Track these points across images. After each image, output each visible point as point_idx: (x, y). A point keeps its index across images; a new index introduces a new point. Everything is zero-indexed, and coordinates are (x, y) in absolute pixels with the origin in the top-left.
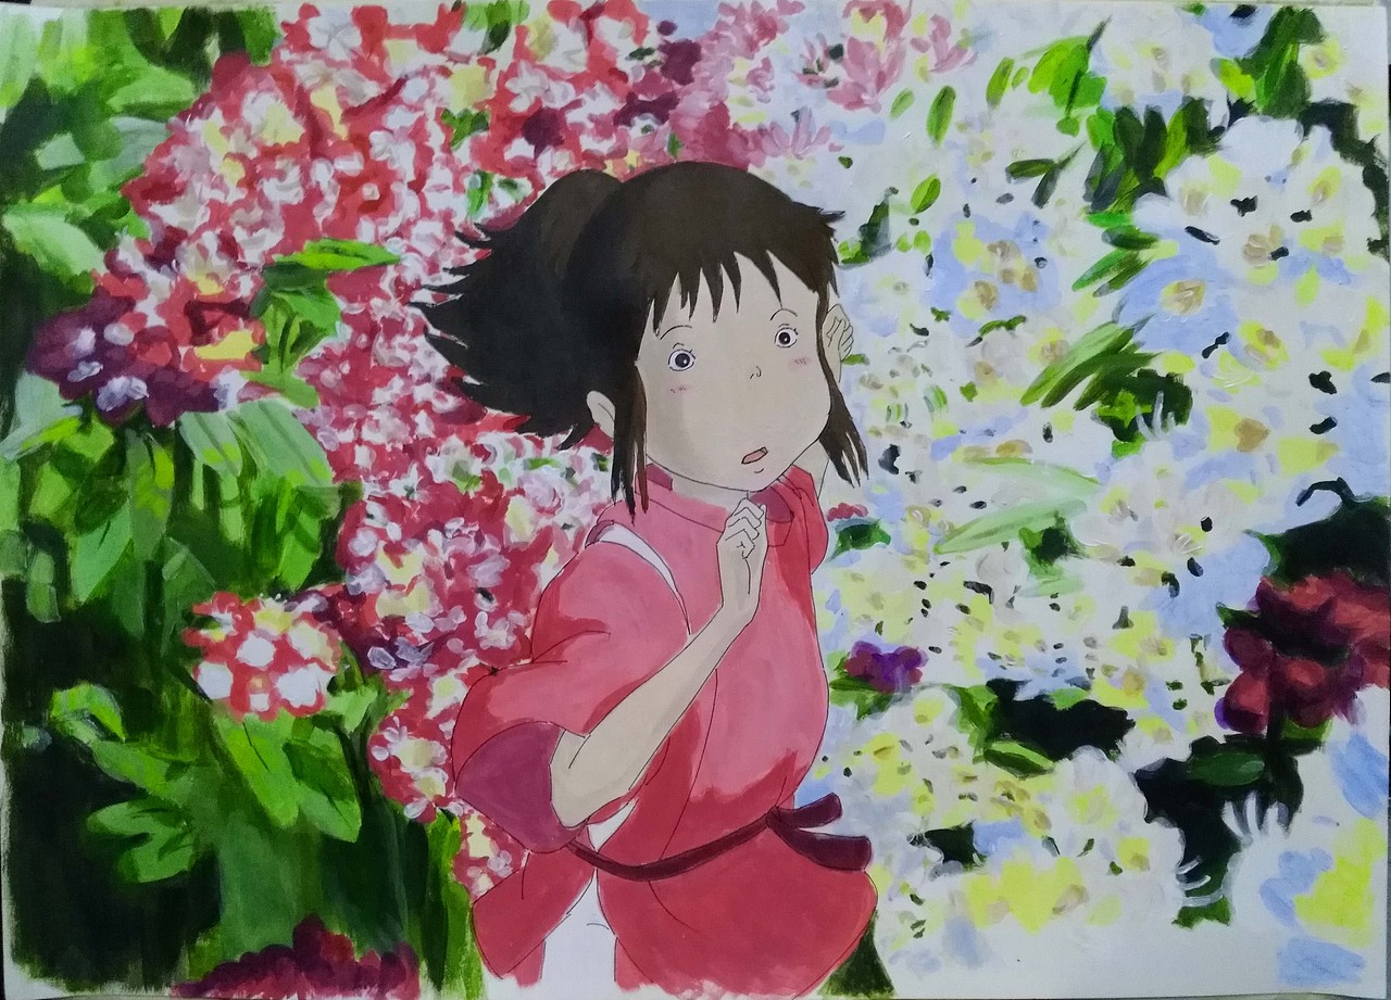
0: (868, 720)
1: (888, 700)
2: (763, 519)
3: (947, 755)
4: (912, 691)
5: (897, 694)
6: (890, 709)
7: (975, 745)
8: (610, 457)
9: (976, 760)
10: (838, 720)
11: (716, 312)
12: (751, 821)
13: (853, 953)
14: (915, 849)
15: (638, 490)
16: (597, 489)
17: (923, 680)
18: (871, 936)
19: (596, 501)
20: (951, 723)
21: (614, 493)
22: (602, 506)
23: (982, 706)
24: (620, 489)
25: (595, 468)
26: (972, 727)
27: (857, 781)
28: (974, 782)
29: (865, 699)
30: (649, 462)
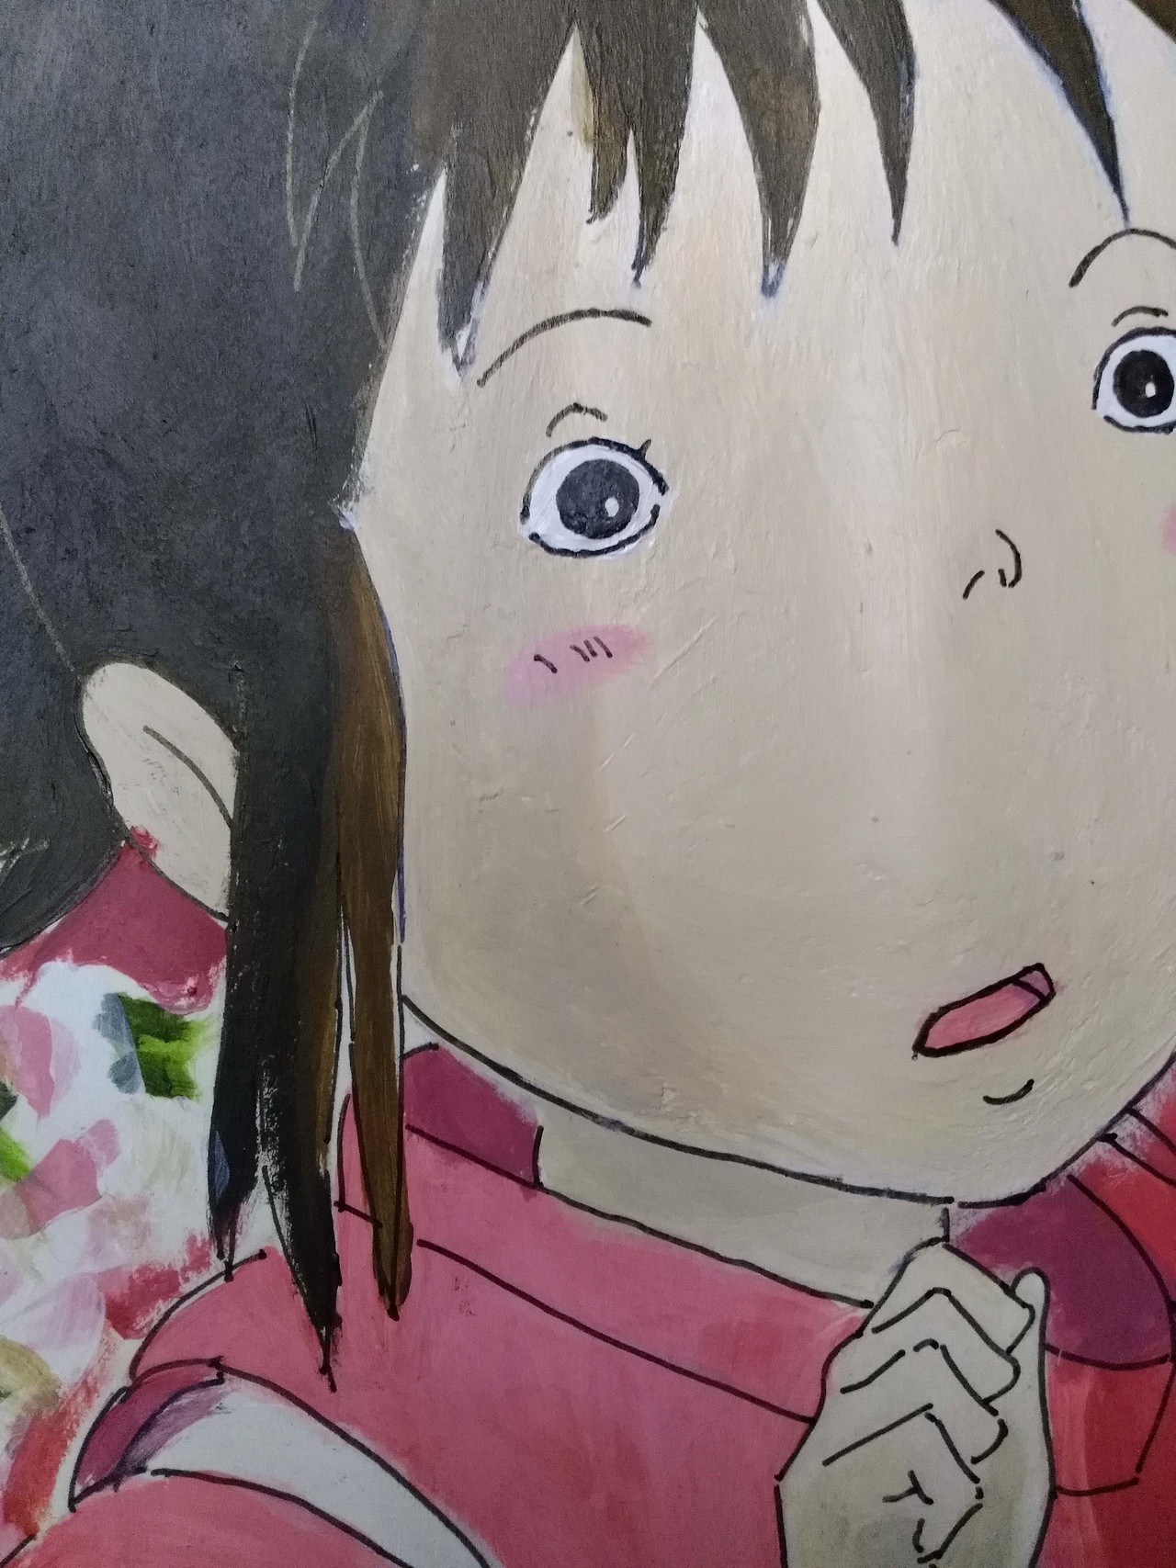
2: (1028, 1352)
8: (208, 1020)
11: (778, 243)
15: (356, 1197)
16: (130, 1192)
19: (124, 1256)
21: (225, 1210)
22: (157, 1283)
24: (259, 1194)
25: (121, 1077)
30: (416, 1035)
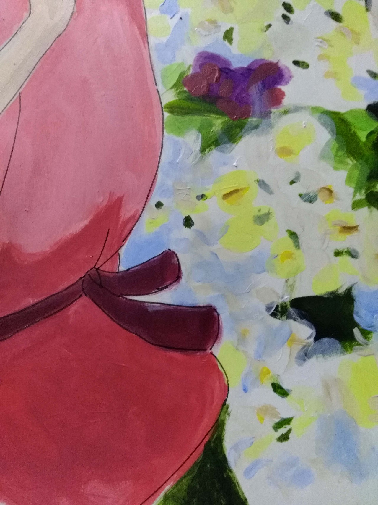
0: (214, 154)
1: (241, 127)
3: (319, 199)
4: (272, 116)
5: (253, 120)
6: (243, 139)
7: (354, 185)
9: (356, 205)
10: (176, 154)
12: (61, 287)
13: (196, 464)
14: (276, 322)
17: (286, 102)
18: (220, 440)
20: (323, 156)
23: (362, 136)
26: (350, 162)
27: (201, 234)
28: (355, 234)
29: (211, 125)
